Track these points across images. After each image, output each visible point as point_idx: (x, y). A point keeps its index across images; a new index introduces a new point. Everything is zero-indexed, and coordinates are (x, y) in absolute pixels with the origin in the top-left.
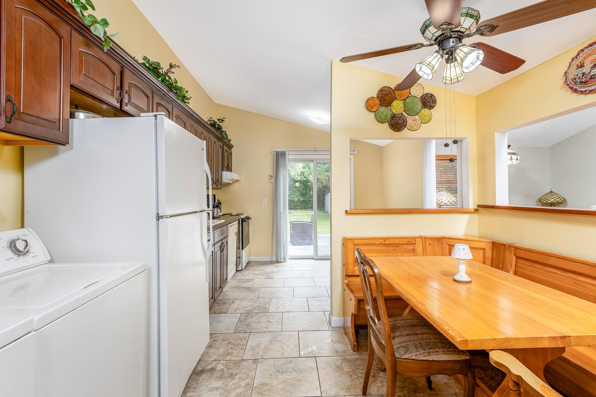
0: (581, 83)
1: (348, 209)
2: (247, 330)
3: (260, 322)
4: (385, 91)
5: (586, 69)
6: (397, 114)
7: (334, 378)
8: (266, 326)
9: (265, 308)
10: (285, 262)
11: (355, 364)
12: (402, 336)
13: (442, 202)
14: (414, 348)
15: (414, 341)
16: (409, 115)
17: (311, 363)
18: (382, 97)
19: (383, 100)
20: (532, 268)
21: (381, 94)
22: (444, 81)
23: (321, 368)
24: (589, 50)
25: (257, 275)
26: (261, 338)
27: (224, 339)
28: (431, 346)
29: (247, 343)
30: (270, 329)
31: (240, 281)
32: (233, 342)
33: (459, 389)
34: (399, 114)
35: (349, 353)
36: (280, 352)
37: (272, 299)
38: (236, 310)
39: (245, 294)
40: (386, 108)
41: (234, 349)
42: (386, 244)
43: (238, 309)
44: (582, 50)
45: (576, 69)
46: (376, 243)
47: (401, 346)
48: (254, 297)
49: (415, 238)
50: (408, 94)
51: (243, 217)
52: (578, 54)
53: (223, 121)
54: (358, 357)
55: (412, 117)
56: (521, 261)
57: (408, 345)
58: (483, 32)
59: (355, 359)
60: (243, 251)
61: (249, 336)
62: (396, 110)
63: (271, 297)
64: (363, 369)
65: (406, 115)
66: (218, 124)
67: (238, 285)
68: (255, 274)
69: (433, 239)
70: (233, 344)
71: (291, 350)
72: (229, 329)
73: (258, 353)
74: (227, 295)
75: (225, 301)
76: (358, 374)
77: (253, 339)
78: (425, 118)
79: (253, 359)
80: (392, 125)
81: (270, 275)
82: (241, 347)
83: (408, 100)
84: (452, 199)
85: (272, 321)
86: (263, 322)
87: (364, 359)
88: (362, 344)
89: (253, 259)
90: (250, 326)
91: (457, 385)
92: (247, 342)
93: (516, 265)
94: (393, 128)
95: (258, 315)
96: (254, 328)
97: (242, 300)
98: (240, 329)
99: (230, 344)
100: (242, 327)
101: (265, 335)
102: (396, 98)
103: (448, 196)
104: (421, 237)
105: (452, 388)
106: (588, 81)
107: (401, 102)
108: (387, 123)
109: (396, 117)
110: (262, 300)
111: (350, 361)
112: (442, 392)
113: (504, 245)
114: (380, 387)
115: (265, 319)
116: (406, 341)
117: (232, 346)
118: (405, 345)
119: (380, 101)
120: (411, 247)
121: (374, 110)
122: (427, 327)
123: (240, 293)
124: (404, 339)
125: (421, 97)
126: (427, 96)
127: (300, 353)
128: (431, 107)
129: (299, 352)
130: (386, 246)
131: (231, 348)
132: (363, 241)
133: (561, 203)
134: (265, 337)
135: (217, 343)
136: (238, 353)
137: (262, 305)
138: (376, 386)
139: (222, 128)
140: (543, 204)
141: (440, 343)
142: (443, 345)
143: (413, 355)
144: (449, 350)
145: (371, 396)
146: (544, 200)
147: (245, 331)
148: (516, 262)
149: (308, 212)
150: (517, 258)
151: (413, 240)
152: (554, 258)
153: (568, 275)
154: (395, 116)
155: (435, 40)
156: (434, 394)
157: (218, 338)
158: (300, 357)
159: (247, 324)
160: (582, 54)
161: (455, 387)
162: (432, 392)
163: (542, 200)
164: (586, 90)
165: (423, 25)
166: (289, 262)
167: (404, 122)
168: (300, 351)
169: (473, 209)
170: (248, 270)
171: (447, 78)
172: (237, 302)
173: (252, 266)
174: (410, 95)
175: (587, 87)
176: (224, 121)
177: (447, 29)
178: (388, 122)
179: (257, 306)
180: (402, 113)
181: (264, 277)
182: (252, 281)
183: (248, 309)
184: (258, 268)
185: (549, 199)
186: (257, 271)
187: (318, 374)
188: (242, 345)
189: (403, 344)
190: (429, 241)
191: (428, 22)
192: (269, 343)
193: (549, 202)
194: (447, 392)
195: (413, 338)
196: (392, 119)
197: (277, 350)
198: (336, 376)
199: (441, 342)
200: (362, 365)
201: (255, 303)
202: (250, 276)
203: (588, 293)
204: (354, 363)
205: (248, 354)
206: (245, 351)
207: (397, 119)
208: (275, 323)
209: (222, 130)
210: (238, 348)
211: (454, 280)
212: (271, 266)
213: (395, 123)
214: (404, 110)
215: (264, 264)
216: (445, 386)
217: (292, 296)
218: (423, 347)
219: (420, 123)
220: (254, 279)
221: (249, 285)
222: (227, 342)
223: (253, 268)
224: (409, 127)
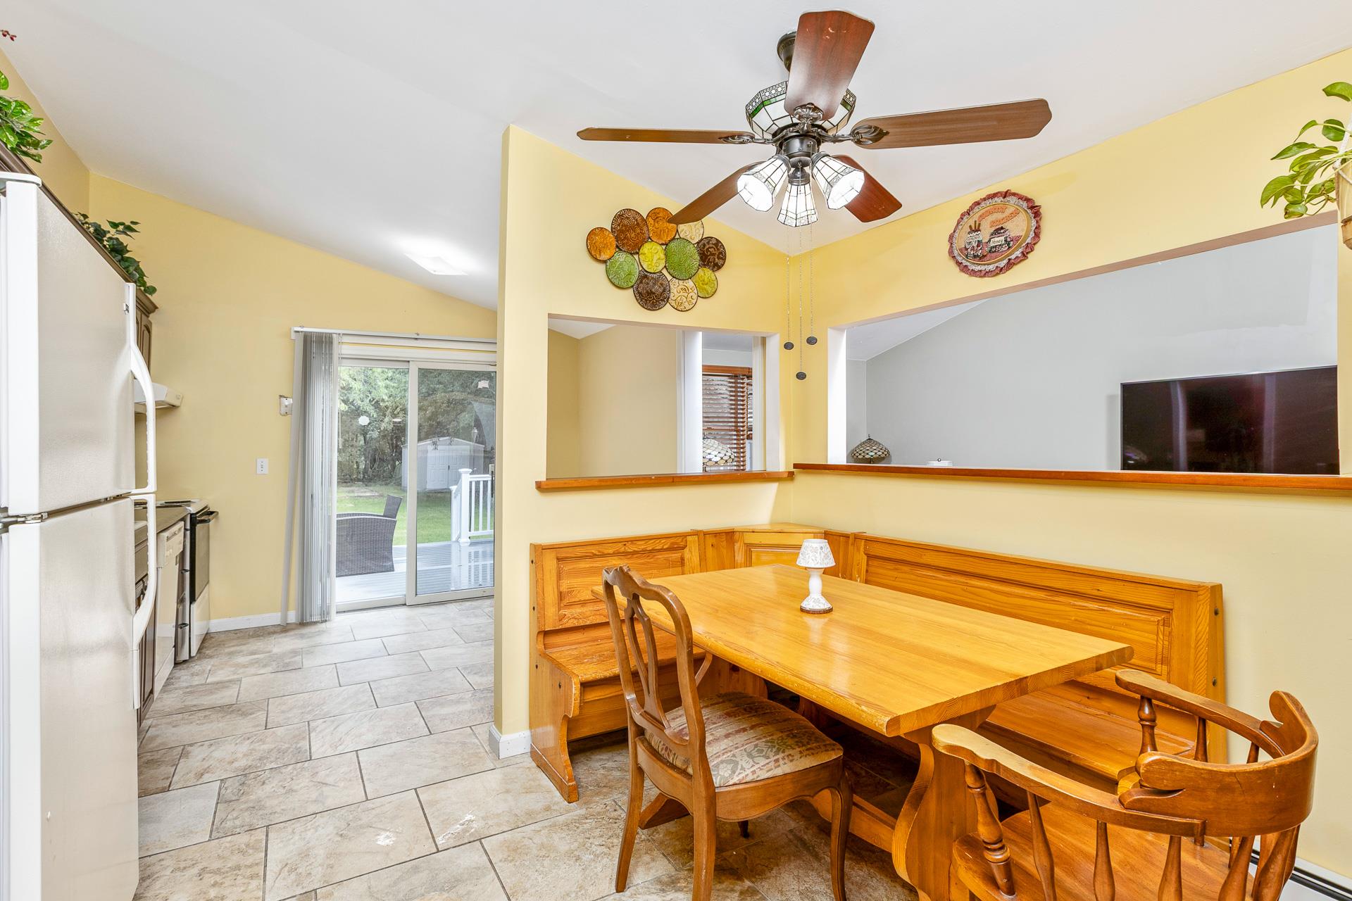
0: (975, 256)
1: (543, 478)
2: (255, 821)
3: (291, 790)
4: (627, 217)
5: (984, 235)
6: (651, 273)
7: (542, 876)
8: (314, 796)
9: (299, 750)
10: (326, 621)
11: (581, 828)
12: (717, 740)
13: (710, 460)
14: (748, 759)
15: (743, 745)
16: (674, 277)
17: (471, 858)
18: (621, 231)
19: (622, 237)
20: (895, 574)
21: (619, 225)
22: (782, 218)
23: (501, 861)
24: (988, 205)
25: (244, 666)
26: (309, 833)
27: (182, 866)
28: (777, 746)
29: (266, 855)
30: (330, 803)
31: (191, 692)
32: (216, 865)
33: (795, 820)
34: (654, 273)
35: (561, 808)
36: (378, 852)
37: (312, 724)
38: (202, 774)
39: (220, 725)
40: (629, 255)
41: (226, 885)
42: (626, 553)
43: (207, 770)
44: (977, 203)
45: (969, 233)
46: (606, 552)
47: (722, 762)
48: (253, 726)
49: (684, 536)
50: (674, 233)
51: (193, 509)
52: (971, 208)
53: (133, 230)
54: (583, 812)
55: (681, 282)
56: (876, 563)
57: (734, 756)
58: (862, 138)
59: (577, 818)
60: (194, 606)
61: (267, 836)
62: (650, 263)
63: (309, 717)
64: (602, 836)
65: (669, 278)
66: (110, 238)
67: (186, 703)
68: (238, 666)
69: (716, 534)
70: (218, 872)
71: (407, 841)
72: (191, 832)
73: (310, 874)
74: (153, 738)
75: (155, 757)
76: (594, 850)
77: (282, 841)
78: (705, 286)
79: (298, 893)
80: (640, 294)
81: (287, 661)
82: (249, 872)
83: (672, 245)
84: (729, 454)
85: (330, 780)
86: (301, 788)
87: (599, 813)
88: (584, 780)
89: (217, 625)
90: (262, 808)
91: (790, 814)
92: (263, 854)
93: (867, 571)
94: (642, 300)
95: (282, 773)
96: (278, 810)
97: (213, 742)
98: (229, 824)
99: (207, 875)
100: (237, 818)
101: (320, 820)
102: (649, 238)
103: (720, 448)
104: (696, 533)
105: (781, 823)
106: (985, 256)
107: (659, 247)
108: (632, 290)
109: (648, 279)
110: (280, 731)
111: (567, 825)
112: (768, 835)
113: (847, 536)
114: (649, 863)
115: (307, 780)
116: (729, 749)
117: (218, 878)
118: (729, 758)
119: (617, 238)
120: (676, 555)
121: (604, 257)
122: (756, 712)
123: (202, 724)
124: (724, 746)
125: (698, 243)
126: (708, 243)
127: (436, 840)
128: (717, 267)
129: (431, 840)
130: (629, 557)
131: (214, 885)
132: (578, 549)
133: (883, 458)
134: (319, 826)
135: (158, 884)
136: (243, 891)
137: (286, 746)
138: (640, 863)
139: (128, 251)
140: (857, 460)
141: (792, 738)
142: (797, 740)
143: (748, 775)
144: (809, 746)
145: (635, 888)
146: (860, 454)
147: (251, 825)
148: (868, 565)
149: (353, 492)
150: (870, 557)
151: (680, 540)
152: (932, 553)
153: (953, 578)
154: (646, 277)
155: (774, 135)
156: (755, 845)
157: (155, 869)
158: (438, 851)
159: (251, 805)
160: (977, 210)
161: (786, 818)
162: (752, 842)
163: (857, 454)
164: (981, 271)
165: (756, 97)
166: (338, 622)
167: (664, 291)
168: (433, 837)
169: (786, 472)
170: (211, 657)
171: (789, 214)
172: (198, 754)
173: (221, 644)
174: (677, 236)
175: (982, 264)
176: (136, 231)
177: (808, 118)
178: (632, 286)
179: (270, 751)
180: (660, 272)
181: (270, 669)
182: (234, 686)
183: (242, 763)
184: (243, 648)
185: (867, 452)
186: (243, 655)
187: (498, 877)
188: (250, 866)
189: (724, 756)
190: (710, 540)
191: (767, 94)
192: (339, 839)
193: (867, 456)
194: (776, 834)
195: (740, 739)
196: (641, 282)
197: (368, 850)
198: (545, 869)
199: (791, 736)
200: (596, 828)
201: (260, 743)
202: (221, 672)
203: (985, 604)
204: (578, 828)
205: (276, 885)
206: (264, 881)
207: (651, 284)
208: (342, 784)
209: (127, 255)
210: (239, 877)
211: (802, 610)
212: (285, 637)
213: (647, 292)
214: (665, 267)
215: (259, 636)
216: (770, 822)
217: (372, 706)
218: (764, 753)
219: (695, 297)
220: (240, 680)
221: (227, 696)
222: (195, 871)
223: (227, 650)
224: (673, 304)
